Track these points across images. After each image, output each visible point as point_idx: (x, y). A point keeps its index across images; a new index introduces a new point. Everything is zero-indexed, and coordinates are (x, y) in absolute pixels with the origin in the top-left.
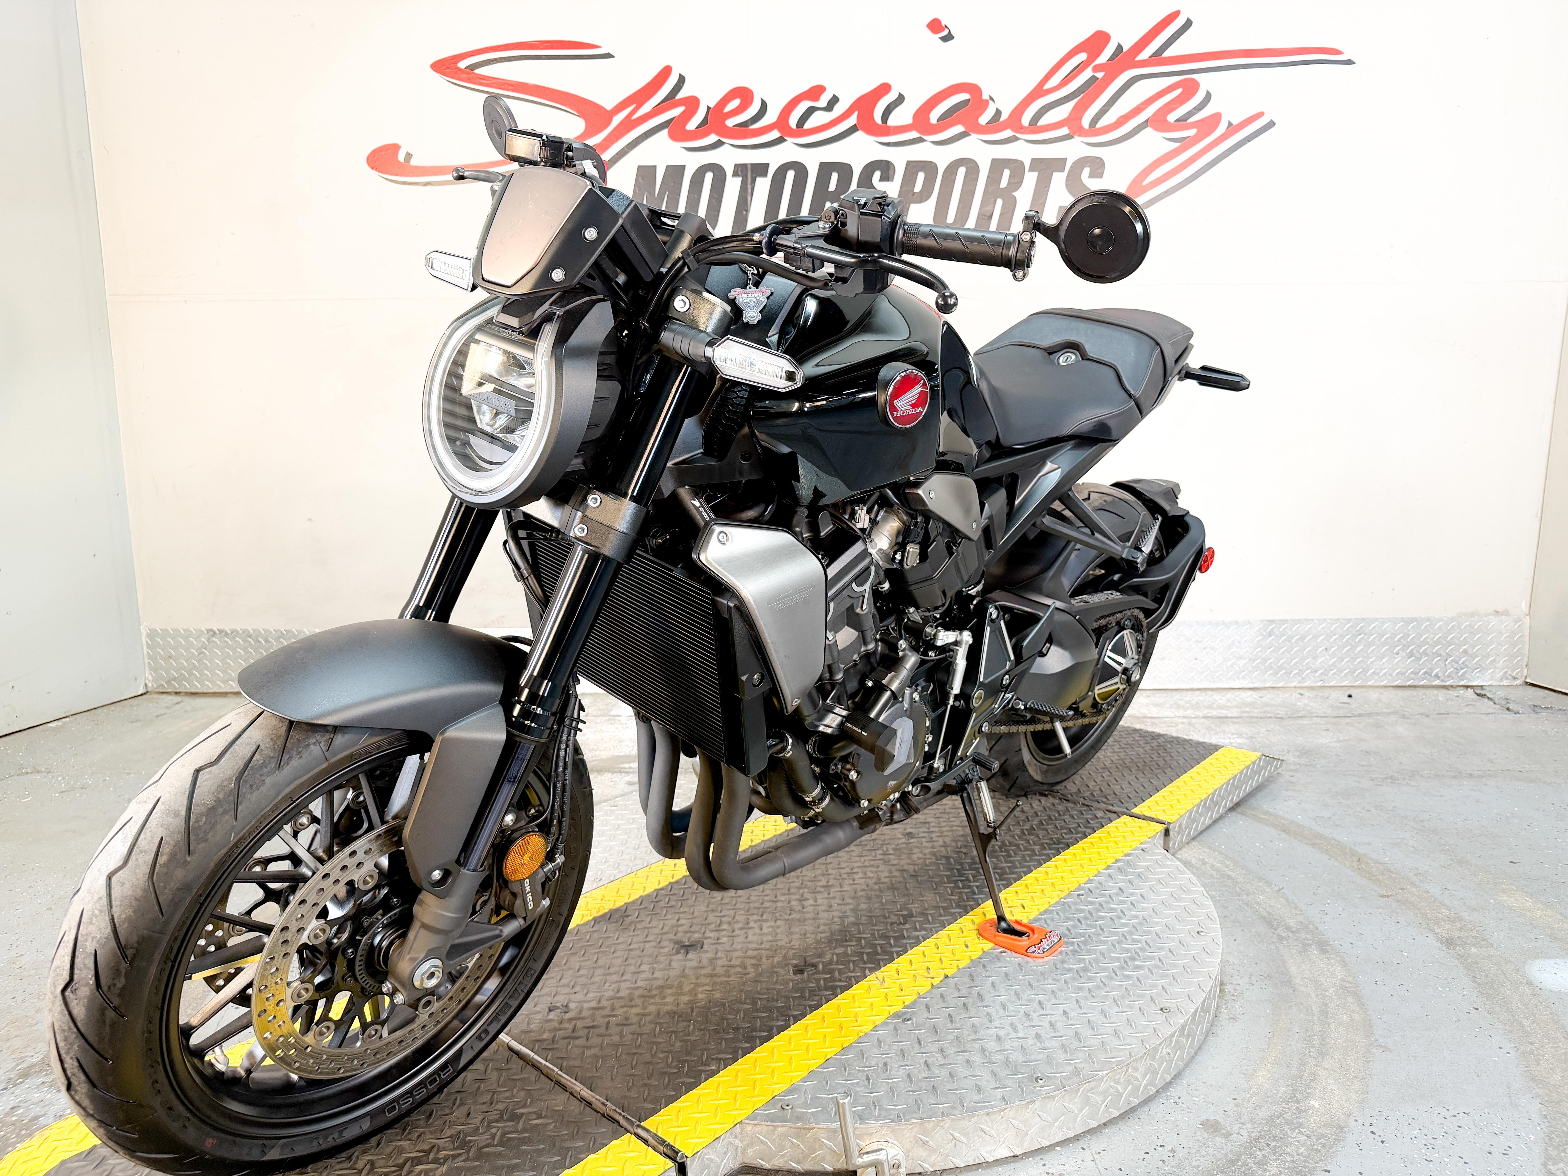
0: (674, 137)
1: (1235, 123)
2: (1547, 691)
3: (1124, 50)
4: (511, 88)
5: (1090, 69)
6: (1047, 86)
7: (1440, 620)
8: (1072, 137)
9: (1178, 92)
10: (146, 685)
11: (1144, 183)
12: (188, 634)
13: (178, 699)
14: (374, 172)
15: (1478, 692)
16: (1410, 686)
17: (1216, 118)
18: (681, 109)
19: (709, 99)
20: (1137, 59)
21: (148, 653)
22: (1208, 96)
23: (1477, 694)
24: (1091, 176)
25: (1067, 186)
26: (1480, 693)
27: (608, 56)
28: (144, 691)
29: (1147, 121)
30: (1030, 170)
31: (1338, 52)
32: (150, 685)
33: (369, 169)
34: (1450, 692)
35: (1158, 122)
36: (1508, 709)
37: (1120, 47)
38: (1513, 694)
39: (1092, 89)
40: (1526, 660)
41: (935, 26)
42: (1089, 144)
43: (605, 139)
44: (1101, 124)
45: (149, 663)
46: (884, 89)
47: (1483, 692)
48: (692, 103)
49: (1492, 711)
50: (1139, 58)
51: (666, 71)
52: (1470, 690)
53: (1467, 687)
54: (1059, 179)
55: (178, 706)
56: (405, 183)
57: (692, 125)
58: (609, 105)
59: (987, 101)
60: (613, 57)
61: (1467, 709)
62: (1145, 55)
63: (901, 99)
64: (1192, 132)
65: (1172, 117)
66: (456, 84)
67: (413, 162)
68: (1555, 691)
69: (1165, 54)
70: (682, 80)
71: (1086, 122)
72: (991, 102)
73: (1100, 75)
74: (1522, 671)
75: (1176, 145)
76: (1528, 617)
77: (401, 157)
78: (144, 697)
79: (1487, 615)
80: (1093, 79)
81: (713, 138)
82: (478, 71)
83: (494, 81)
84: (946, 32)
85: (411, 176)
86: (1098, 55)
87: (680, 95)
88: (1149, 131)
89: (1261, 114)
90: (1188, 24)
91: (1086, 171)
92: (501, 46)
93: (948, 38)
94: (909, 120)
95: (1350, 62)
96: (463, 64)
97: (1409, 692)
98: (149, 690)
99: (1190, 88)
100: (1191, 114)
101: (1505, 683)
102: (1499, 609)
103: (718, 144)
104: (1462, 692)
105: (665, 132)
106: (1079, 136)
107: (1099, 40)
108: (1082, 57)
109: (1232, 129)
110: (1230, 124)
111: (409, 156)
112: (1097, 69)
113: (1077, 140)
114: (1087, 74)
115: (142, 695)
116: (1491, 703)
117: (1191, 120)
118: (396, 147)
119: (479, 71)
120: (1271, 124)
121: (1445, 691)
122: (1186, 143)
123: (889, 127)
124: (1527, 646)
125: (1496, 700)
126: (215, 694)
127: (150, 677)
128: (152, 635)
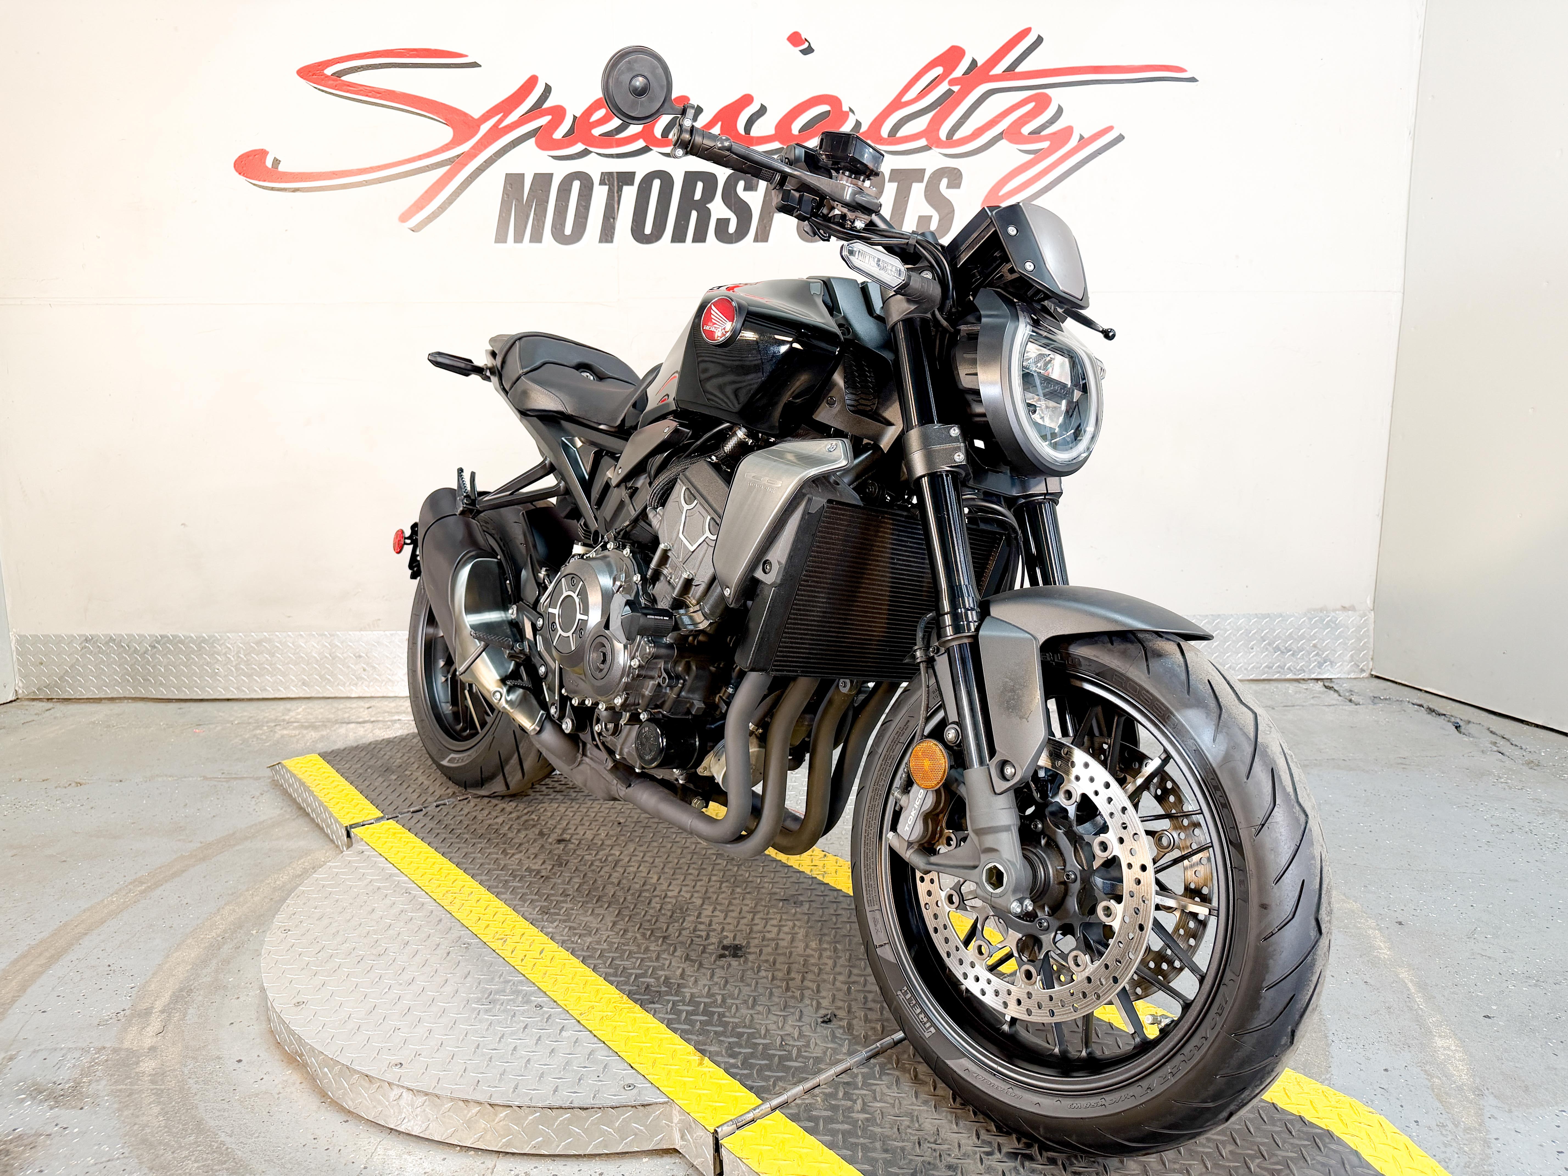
0: (541, 146)
1: (1086, 136)
2: (1389, 683)
3: (979, 65)
4: (378, 95)
5: (946, 83)
6: (906, 98)
7: (1291, 616)
8: (931, 148)
9: (1031, 105)
10: (16, 692)
11: (1001, 194)
12: (59, 639)
13: (49, 705)
14: (241, 177)
15: (1327, 684)
16: (1264, 680)
17: (1068, 132)
18: (548, 118)
19: (575, 108)
20: (992, 73)
21: (18, 660)
22: (1060, 111)
23: (1326, 687)
24: (949, 186)
25: (925, 196)
26: (1328, 685)
27: (475, 65)
28: (14, 698)
29: (1002, 133)
30: (890, 181)
31: (1181, 70)
32: (20, 691)
33: (237, 174)
34: (1301, 685)
35: (1013, 134)
36: (1350, 701)
37: (974, 62)
38: (1357, 686)
39: (947, 101)
40: (1371, 653)
41: (795, 39)
42: (946, 155)
43: (473, 147)
44: (958, 136)
45: (19, 671)
46: (747, 100)
47: (1331, 685)
48: (558, 113)
49: (1334, 702)
50: (993, 73)
51: (533, 81)
52: (1320, 683)
53: (1318, 680)
54: (918, 190)
55: (48, 713)
56: (272, 189)
57: (559, 134)
58: (476, 114)
59: (847, 113)
60: (480, 66)
61: (1312, 701)
62: (999, 69)
63: (763, 110)
64: (1045, 145)
65: (1026, 130)
66: (323, 91)
67: (281, 168)
68: (1396, 683)
69: (1018, 70)
70: (548, 89)
71: (943, 134)
72: (851, 114)
73: (956, 88)
74: (1368, 663)
75: (1030, 157)
76: (1372, 613)
77: (269, 163)
78: (14, 704)
79: (1334, 610)
80: (949, 92)
81: (579, 147)
82: (345, 78)
83: (361, 88)
84: (806, 45)
85: (280, 182)
86: (954, 69)
87: (546, 105)
88: (1004, 143)
89: (1110, 129)
90: (1039, 40)
91: (944, 182)
92: (368, 53)
93: (808, 51)
94: (771, 131)
95: (1193, 80)
96: (329, 71)
97: (1262, 686)
98: (19, 696)
99: (1043, 102)
100: (1044, 127)
101: (1352, 676)
102: (1347, 605)
103: (585, 153)
104: (1311, 685)
105: (532, 141)
106: (937, 147)
107: (953, 55)
108: (938, 71)
109: (1084, 142)
110: (1081, 137)
111: (276, 162)
112: (953, 82)
113: (935, 151)
114: (944, 87)
115: (11, 702)
116: (1336, 695)
117: (1043, 133)
118: (263, 153)
119: (348, 78)
120: (1120, 138)
121: (1296, 684)
122: (1039, 155)
123: (753, 137)
124: (1372, 640)
125: (1341, 692)
126: (89, 700)
127: (21, 684)
128: (22, 640)
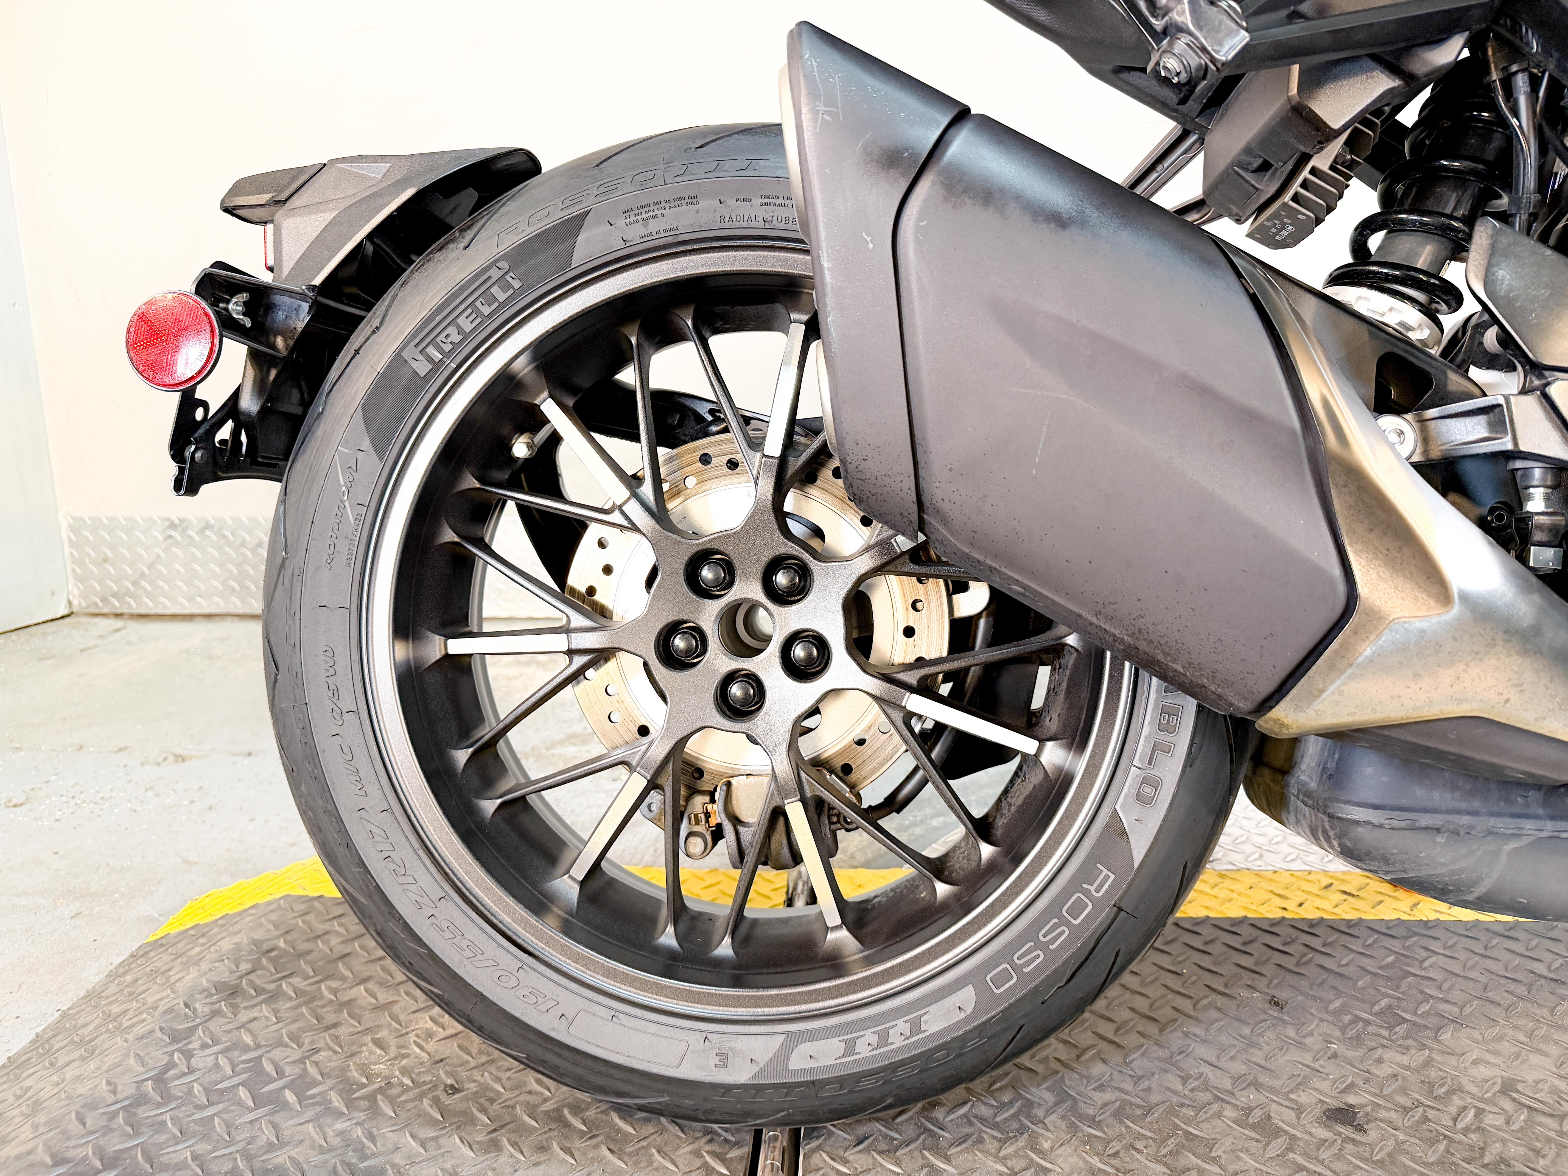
10: (70, 603)
12: (131, 525)
13: (118, 623)
21: (72, 554)
28: (66, 612)
32: (75, 602)
45: (74, 570)
55: (117, 635)
78: (66, 620)
98: (75, 610)
115: (63, 617)
126: (174, 617)
127: (76, 592)
128: (77, 526)
